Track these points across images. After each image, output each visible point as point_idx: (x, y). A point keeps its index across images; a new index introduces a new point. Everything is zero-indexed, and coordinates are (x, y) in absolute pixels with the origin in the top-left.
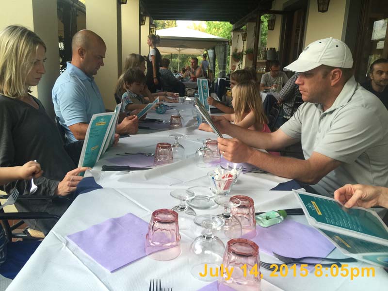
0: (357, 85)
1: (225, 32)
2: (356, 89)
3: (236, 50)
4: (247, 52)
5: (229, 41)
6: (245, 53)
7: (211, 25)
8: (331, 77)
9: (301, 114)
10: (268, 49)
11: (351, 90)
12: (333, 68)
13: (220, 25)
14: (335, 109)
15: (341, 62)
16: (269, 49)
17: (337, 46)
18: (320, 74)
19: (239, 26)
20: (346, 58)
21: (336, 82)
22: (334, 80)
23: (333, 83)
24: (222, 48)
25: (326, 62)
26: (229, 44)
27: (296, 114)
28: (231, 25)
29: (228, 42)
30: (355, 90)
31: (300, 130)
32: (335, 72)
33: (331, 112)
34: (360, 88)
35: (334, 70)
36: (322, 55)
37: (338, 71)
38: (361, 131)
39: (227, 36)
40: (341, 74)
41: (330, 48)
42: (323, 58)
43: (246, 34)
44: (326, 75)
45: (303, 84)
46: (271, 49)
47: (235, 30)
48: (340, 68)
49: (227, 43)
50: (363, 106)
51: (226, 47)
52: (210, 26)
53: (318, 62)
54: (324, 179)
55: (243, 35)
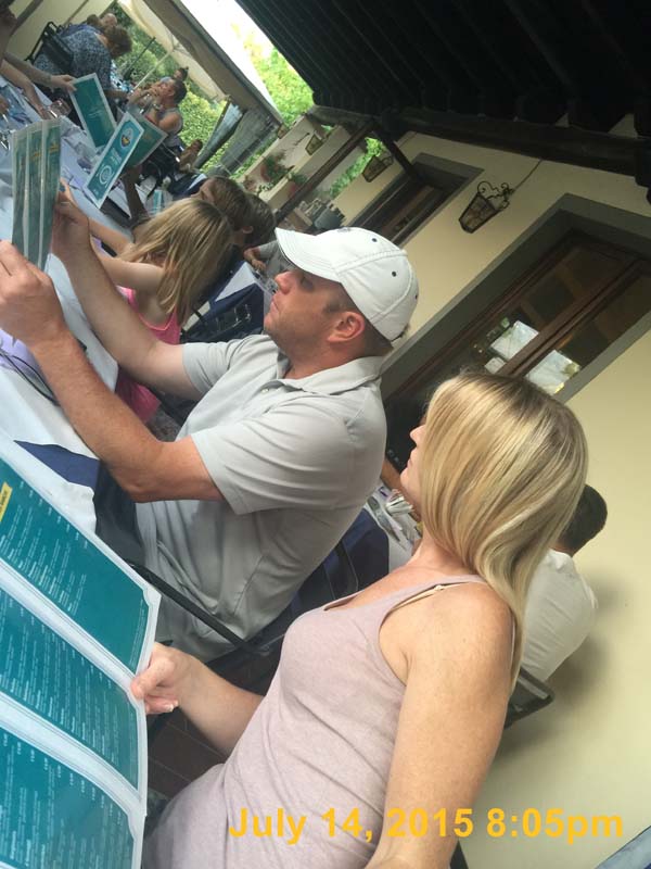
0: (373, 381)
1: (290, 102)
2: (365, 385)
3: (281, 156)
4: (295, 178)
5: (283, 128)
6: (290, 176)
7: (276, 62)
8: (338, 322)
9: (243, 351)
10: (332, 206)
11: (354, 379)
12: (354, 308)
13: (292, 82)
14: (301, 390)
15: (378, 310)
16: (333, 209)
17: (394, 274)
18: (324, 297)
19: (324, 118)
20: (391, 312)
21: (341, 339)
22: (340, 333)
23: (334, 336)
24: (258, 126)
25: (350, 284)
26: (277, 132)
27: (235, 343)
28: (312, 103)
29: (280, 125)
30: (361, 385)
31: (217, 378)
32: (351, 318)
33: (290, 389)
34: (375, 388)
35: (353, 314)
36: (354, 264)
37: (359, 322)
38: (301, 464)
39: (287, 115)
40: (359, 332)
41: (379, 265)
42: (352, 271)
43: (320, 143)
44: (332, 309)
45: (286, 292)
46: (337, 211)
47: (310, 117)
48: (367, 321)
49: (276, 127)
50: (346, 423)
51: (269, 131)
52: (273, 63)
53: (338, 271)
54: (171, 504)
55: (314, 141)
